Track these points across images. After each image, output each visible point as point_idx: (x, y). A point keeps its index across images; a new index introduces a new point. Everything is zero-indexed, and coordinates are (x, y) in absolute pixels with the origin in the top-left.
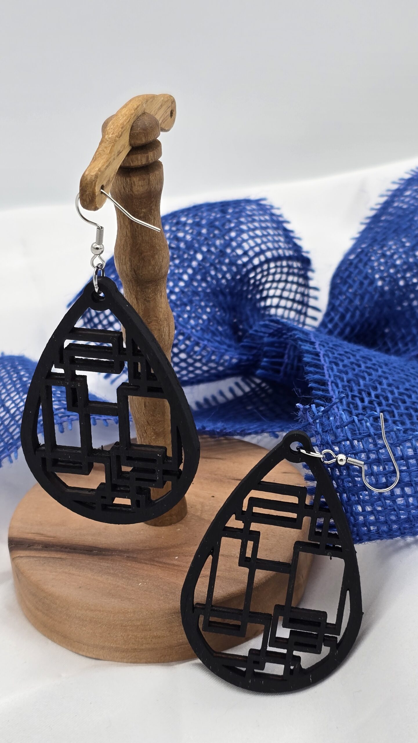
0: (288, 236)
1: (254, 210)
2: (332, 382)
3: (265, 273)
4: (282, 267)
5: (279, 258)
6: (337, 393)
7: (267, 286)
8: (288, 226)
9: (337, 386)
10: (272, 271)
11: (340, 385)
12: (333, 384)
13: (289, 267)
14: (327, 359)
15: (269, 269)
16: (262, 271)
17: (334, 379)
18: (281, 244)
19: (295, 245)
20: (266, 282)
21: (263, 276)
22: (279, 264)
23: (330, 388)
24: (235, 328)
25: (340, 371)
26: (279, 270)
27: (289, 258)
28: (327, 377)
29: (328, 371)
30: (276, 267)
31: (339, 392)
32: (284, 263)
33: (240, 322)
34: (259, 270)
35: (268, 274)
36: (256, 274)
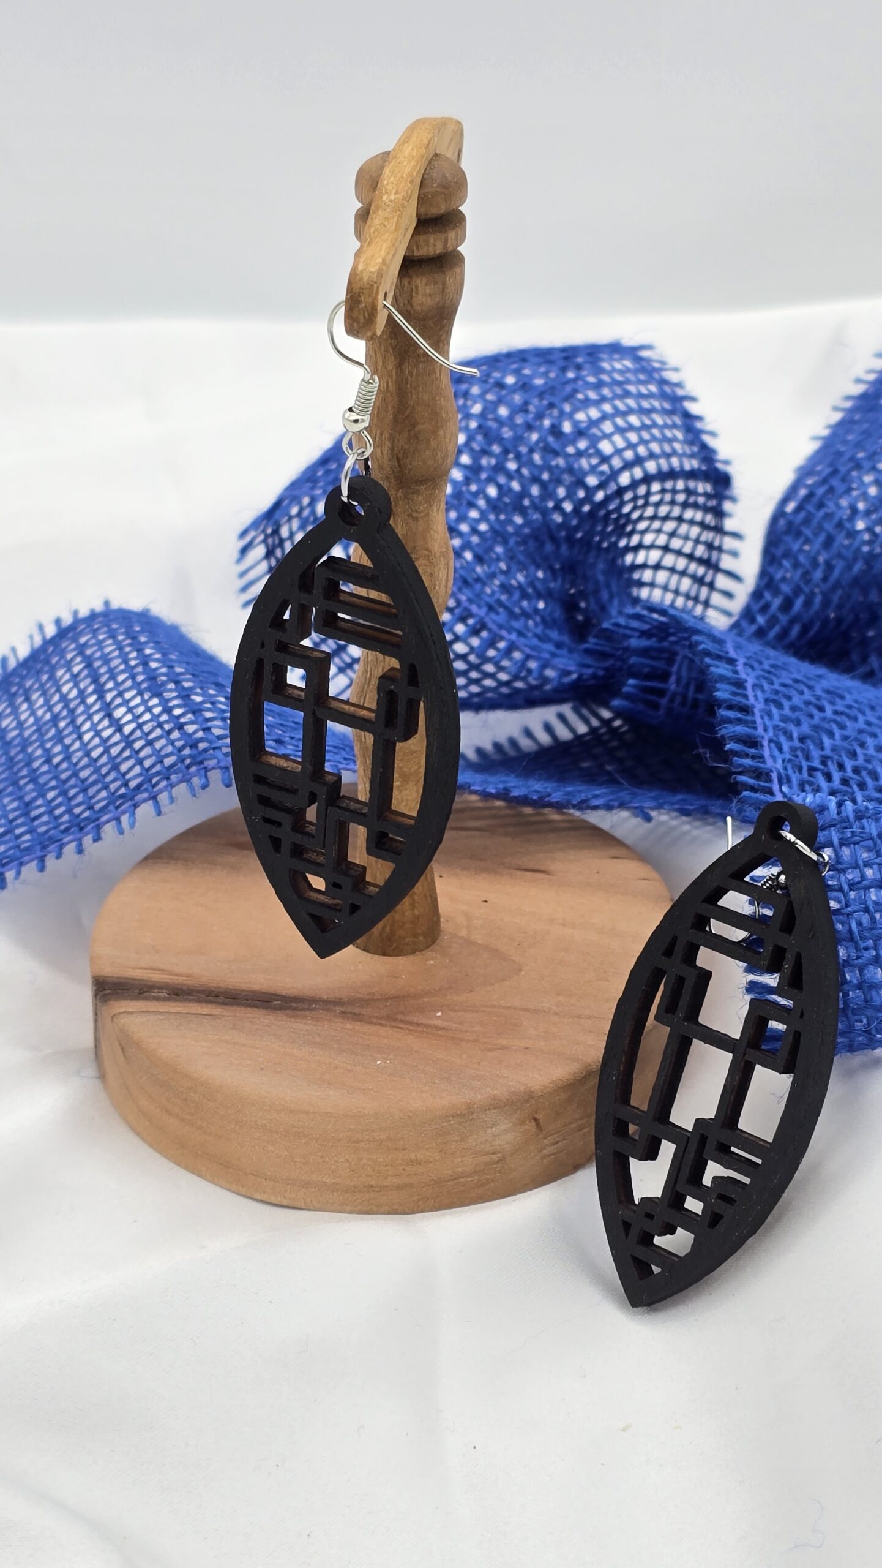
0: (690, 425)
1: (628, 370)
2: (770, 741)
3: (641, 502)
4: (674, 491)
5: (672, 475)
6: (780, 761)
7: (642, 526)
8: (693, 408)
9: (781, 750)
10: (655, 499)
11: (786, 748)
12: (772, 745)
13: (688, 492)
14: (759, 694)
15: (648, 494)
16: (635, 499)
17: (776, 735)
18: (677, 446)
19: (704, 447)
20: (641, 518)
21: (635, 508)
22: (669, 485)
23: (766, 753)
24: (570, 606)
25: (785, 719)
26: (668, 497)
27: (692, 475)
28: (760, 731)
29: (762, 718)
30: (663, 491)
31: (783, 761)
32: (680, 485)
33: (583, 595)
34: (628, 496)
35: (646, 504)
36: (623, 504)
